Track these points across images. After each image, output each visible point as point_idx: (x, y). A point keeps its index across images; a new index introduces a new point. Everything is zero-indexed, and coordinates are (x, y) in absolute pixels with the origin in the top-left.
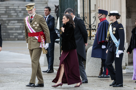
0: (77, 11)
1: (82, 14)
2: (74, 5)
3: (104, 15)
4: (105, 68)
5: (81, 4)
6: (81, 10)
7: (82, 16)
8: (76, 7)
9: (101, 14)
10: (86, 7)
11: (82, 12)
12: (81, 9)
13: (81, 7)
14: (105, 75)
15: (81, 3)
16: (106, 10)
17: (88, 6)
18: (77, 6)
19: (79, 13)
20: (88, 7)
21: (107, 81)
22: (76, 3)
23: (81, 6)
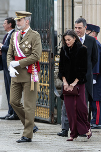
0: (53, 26)
1: (61, 31)
2: (48, 17)
3: (94, 33)
4: (94, 114)
5: (59, 15)
6: (59, 25)
7: (61, 34)
8: (51, 20)
9: (90, 32)
10: (68, 20)
11: (61, 27)
12: (59, 23)
13: (59, 19)
14: (94, 125)
15: (59, 13)
16: (98, 25)
17: (69, 18)
18: (53, 18)
19: (56, 29)
20: (69, 21)
21: (97, 133)
22: (51, 13)
23: (59, 17)
